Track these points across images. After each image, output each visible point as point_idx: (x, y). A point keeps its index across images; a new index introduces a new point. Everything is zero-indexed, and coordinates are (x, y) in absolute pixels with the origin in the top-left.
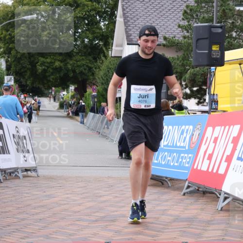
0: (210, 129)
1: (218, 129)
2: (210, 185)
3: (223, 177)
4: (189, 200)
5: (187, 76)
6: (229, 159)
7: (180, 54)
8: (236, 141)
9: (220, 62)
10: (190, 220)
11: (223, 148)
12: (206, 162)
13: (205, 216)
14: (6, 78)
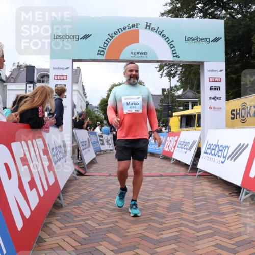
0: (168, 138)
1: (171, 138)
2: (169, 156)
3: (173, 153)
4: (162, 161)
5: (162, 120)
6: (175, 147)
7: (159, 114)
8: (177, 141)
9: (172, 116)
10: (162, 167)
11: (173, 144)
12: (167, 148)
13: (167, 166)
14: (104, 121)
